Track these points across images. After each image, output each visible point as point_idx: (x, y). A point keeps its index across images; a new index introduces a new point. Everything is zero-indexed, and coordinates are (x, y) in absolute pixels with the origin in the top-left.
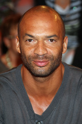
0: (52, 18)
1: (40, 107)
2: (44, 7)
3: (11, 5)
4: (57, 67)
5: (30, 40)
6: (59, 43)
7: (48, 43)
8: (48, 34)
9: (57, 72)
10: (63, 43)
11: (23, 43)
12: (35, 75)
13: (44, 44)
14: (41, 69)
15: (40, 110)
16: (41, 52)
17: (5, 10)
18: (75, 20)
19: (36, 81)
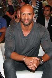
0: (30, 8)
1: (26, 34)
2: (28, 4)
3: (18, 4)
4: (31, 23)
5: (23, 14)
6: (32, 15)
7: (29, 15)
8: (29, 13)
9: (31, 24)
10: (33, 15)
11: (21, 15)
12: (25, 25)
13: (27, 16)
14: (26, 23)
15: (26, 35)
16: (26, 18)
17: (16, 6)
18: (37, 10)
19: (25, 27)
